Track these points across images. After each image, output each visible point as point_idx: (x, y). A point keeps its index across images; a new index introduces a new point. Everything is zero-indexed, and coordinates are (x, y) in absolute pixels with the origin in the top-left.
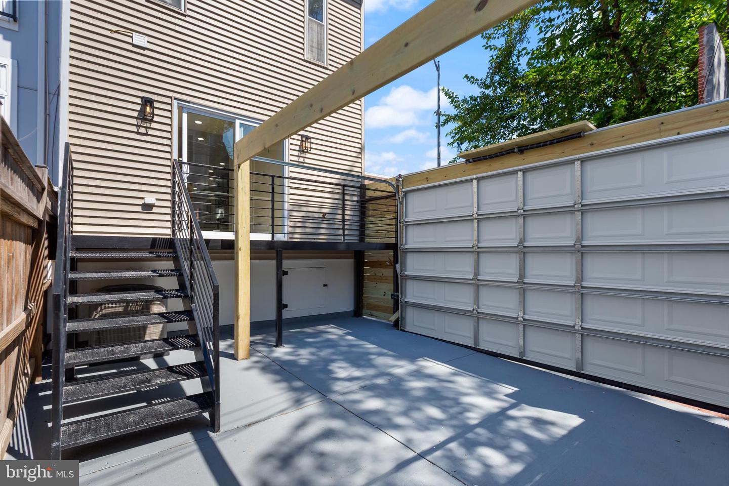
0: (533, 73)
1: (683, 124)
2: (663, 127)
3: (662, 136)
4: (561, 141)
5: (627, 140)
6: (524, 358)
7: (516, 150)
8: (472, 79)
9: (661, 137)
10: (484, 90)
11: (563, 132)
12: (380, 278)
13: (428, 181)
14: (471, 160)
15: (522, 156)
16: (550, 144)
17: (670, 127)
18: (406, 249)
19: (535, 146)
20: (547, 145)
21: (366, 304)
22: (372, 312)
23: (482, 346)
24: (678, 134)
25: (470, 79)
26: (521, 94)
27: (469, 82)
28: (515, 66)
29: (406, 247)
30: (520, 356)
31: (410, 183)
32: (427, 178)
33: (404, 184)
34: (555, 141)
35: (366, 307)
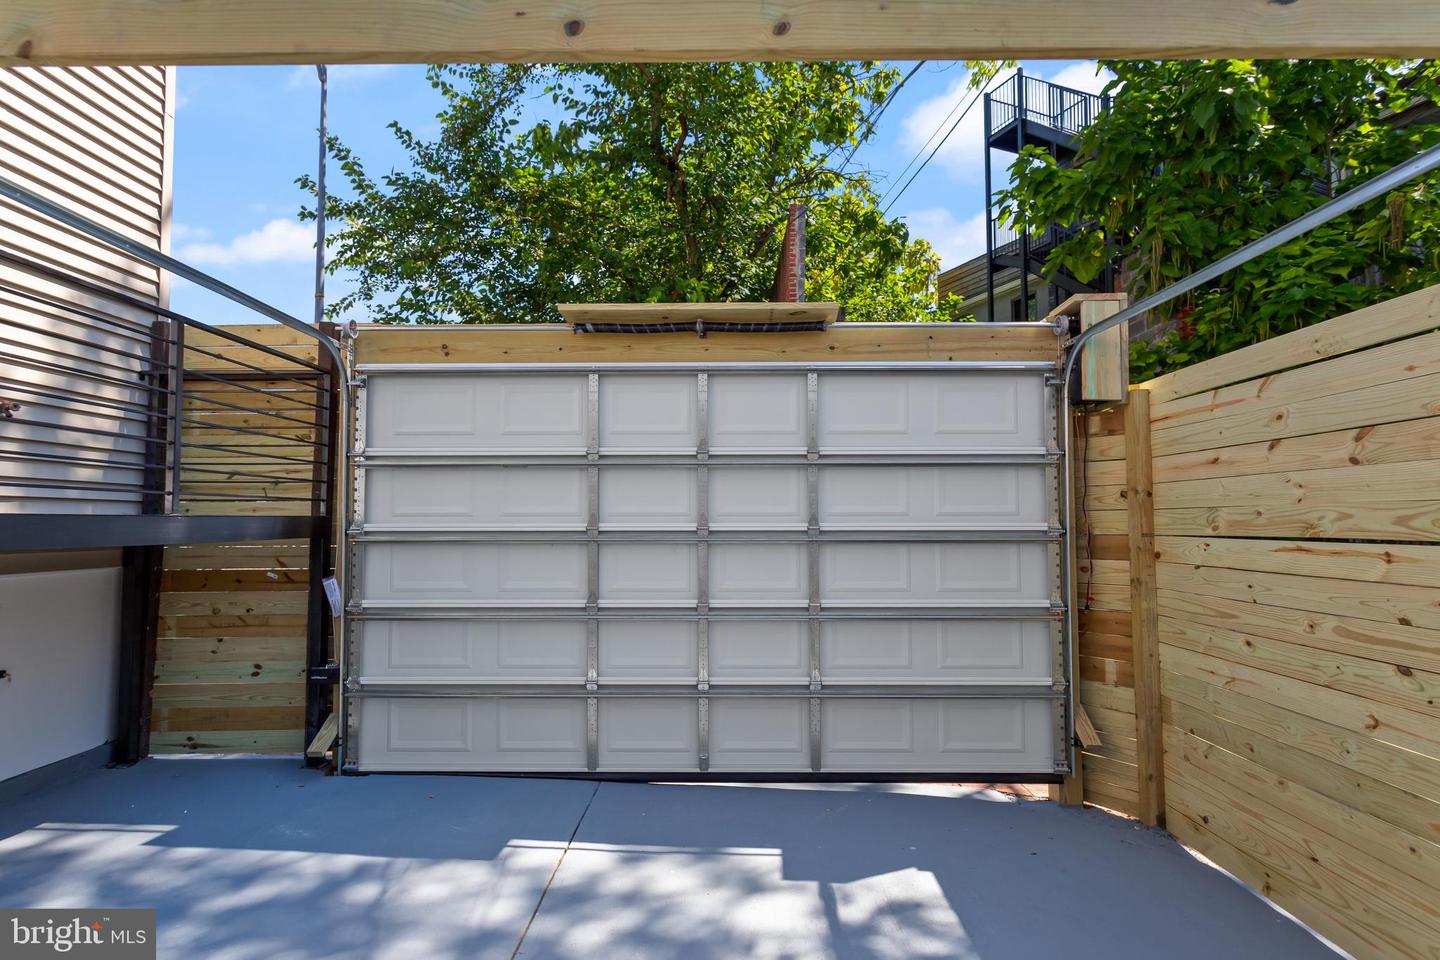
0: (530, 175)
1: (955, 345)
2: (933, 345)
3: (930, 357)
4: (789, 330)
5: (883, 352)
6: (710, 770)
7: (699, 327)
8: (406, 137)
9: (930, 359)
10: (424, 171)
11: (794, 313)
12: (240, 623)
13: (447, 354)
14: (589, 327)
15: (705, 343)
16: (768, 331)
17: (939, 345)
18: (367, 533)
19: (739, 327)
20: (761, 330)
21: (165, 712)
22: (194, 734)
23: (606, 766)
24: (951, 359)
25: (404, 136)
26: (508, 209)
27: (401, 141)
28: (495, 149)
29: (368, 527)
30: (701, 769)
31: (384, 351)
32: (445, 347)
33: (363, 350)
34: (779, 327)
35: (165, 724)
